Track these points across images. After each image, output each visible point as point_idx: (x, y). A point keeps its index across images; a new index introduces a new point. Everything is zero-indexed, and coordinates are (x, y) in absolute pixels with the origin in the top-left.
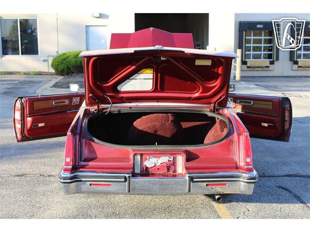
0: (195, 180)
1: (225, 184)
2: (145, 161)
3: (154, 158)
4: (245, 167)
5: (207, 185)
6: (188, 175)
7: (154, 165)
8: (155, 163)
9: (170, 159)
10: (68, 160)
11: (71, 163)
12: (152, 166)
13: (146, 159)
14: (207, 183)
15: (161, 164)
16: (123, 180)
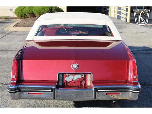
0: (98, 90)
1: (119, 93)
2: (66, 77)
3: (72, 76)
4: (133, 82)
5: (107, 94)
6: (94, 87)
7: (71, 80)
8: (72, 79)
9: (82, 76)
10: (14, 77)
11: (16, 79)
12: (71, 81)
13: (66, 76)
14: (107, 93)
15: (76, 79)
16: (51, 90)
